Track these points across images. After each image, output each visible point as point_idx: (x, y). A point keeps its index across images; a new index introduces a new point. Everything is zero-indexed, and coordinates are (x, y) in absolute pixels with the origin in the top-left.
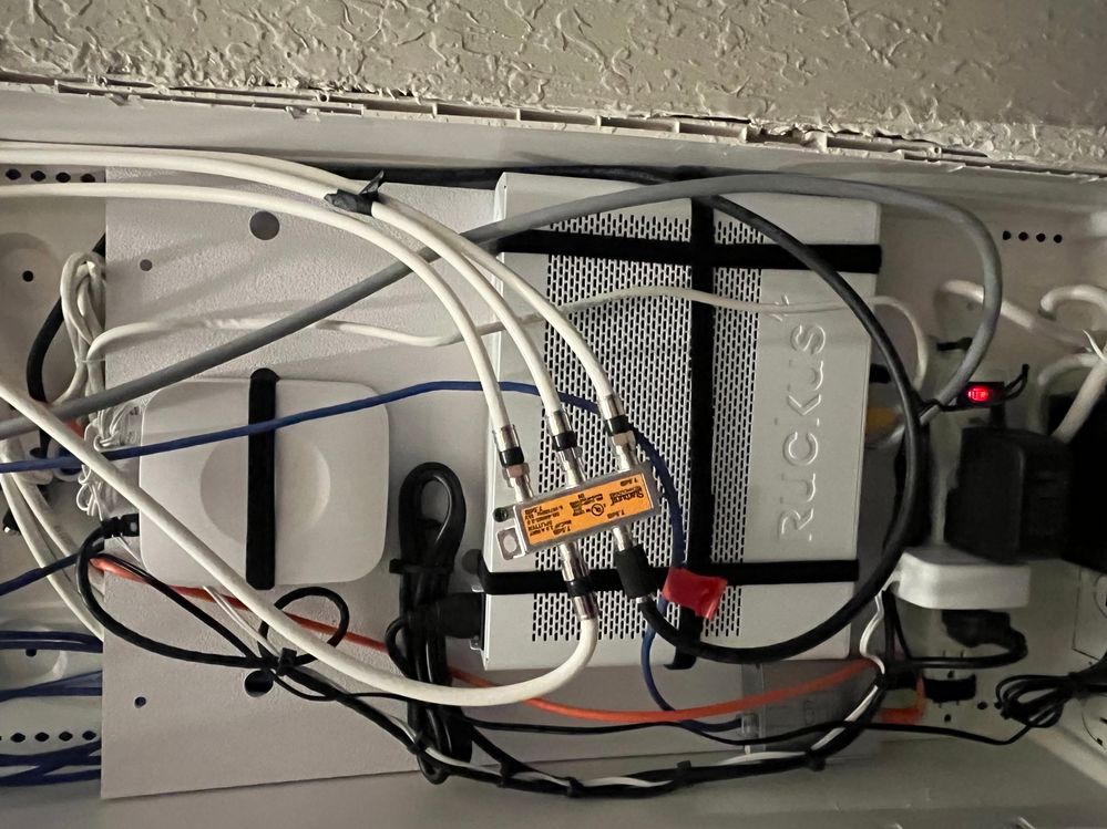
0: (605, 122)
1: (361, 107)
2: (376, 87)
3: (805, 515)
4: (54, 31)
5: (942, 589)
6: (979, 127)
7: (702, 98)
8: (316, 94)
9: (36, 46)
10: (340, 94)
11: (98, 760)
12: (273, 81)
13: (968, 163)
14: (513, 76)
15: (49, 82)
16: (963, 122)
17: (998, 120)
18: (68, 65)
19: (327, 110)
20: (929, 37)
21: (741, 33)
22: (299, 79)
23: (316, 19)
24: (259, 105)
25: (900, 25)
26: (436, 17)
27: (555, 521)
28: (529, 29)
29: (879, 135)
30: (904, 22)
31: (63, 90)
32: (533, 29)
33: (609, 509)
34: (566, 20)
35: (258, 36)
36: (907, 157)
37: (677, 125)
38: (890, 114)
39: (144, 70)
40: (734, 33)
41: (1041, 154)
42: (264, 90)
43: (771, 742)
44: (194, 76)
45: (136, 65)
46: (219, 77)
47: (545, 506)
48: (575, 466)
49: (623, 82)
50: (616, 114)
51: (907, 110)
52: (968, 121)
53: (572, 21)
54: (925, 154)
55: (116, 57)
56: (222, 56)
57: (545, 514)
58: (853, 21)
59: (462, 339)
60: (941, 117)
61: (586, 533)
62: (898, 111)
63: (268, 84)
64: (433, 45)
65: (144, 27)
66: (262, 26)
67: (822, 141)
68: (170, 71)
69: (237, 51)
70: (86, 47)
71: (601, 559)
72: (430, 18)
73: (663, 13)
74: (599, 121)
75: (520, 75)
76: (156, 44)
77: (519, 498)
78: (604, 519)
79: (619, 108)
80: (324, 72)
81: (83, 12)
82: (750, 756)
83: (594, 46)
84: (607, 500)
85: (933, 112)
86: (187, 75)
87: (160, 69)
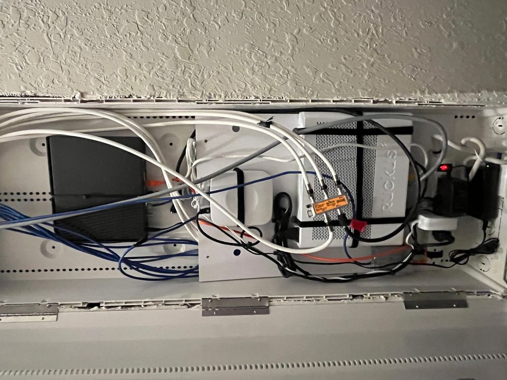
0: (334, 101)
1: (270, 102)
2: (274, 97)
3: (390, 204)
4: (195, 88)
5: (430, 225)
6: (440, 95)
7: (360, 93)
8: (259, 100)
9: (191, 93)
10: (265, 99)
11: (198, 272)
12: (248, 97)
13: (437, 105)
14: (309, 91)
15: (194, 101)
16: (435, 94)
17: (445, 93)
18: (199, 97)
19: (262, 103)
20: (425, 71)
21: (371, 74)
22: (254, 96)
23: (259, 81)
24: (244, 103)
25: (417, 68)
26: (289, 77)
27: (322, 207)
28: (313, 79)
29: (410, 99)
30: (418, 67)
31: (198, 103)
32: (315, 78)
33: (336, 204)
34: (324, 75)
35: (244, 86)
36: (419, 105)
37: (353, 101)
38: (413, 94)
39: (217, 97)
40: (369, 75)
41: (459, 102)
42: (245, 99)
43: (380, 268)
44: (229, 97)
45: (215, 96)
46: (235, 97)
47: (320, 204)
48: (327, 193)
49: (339, 90)
50: (337, 99)
51: (418, 92)
52: (436, 94)
53: (325, 75)
54: (424, 103)
55: (210, 94)
56: (235, 92)
57: (320, 206)
58: (403, 68)
59: (295, 160)
60: (429, 94)
61: (330, 211)
62: (416, 92)
63: (247, 98)
64: (288, 85)
65: (216, 86)
66: (245, 84)
67: (394, 102)
68: (223, 97)
69: (239, 90)
70: (203, 92)
71: (334, 218)
72: (288, 78)
73: (349, 71)
74: (332, 101)
75: (311, 91)
76: (219, 90)
77: (313, 202)
78: (335, 207)
79: (338, 97)
80: (261, 94)
81: (202, 83)
82: (373, 272)
83: (331, 81)
84: (336, 202)
85: (426, 92)
86: (227, 97)
87: (220, 96)
